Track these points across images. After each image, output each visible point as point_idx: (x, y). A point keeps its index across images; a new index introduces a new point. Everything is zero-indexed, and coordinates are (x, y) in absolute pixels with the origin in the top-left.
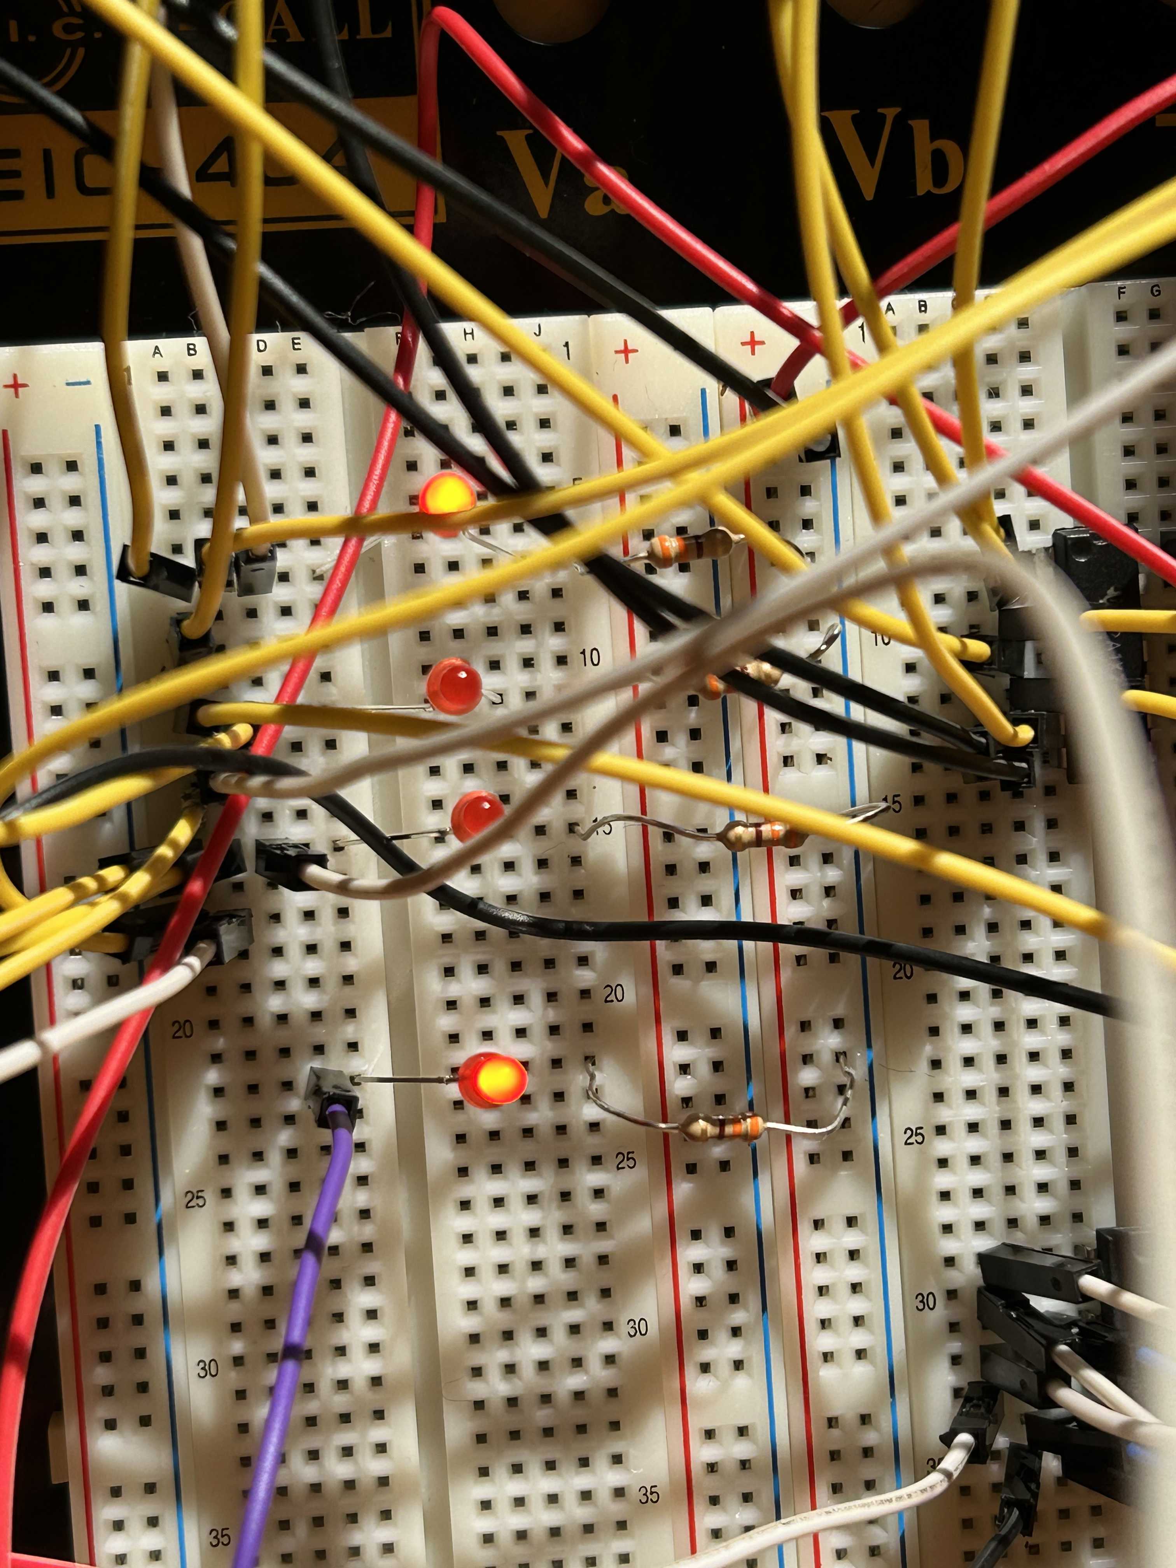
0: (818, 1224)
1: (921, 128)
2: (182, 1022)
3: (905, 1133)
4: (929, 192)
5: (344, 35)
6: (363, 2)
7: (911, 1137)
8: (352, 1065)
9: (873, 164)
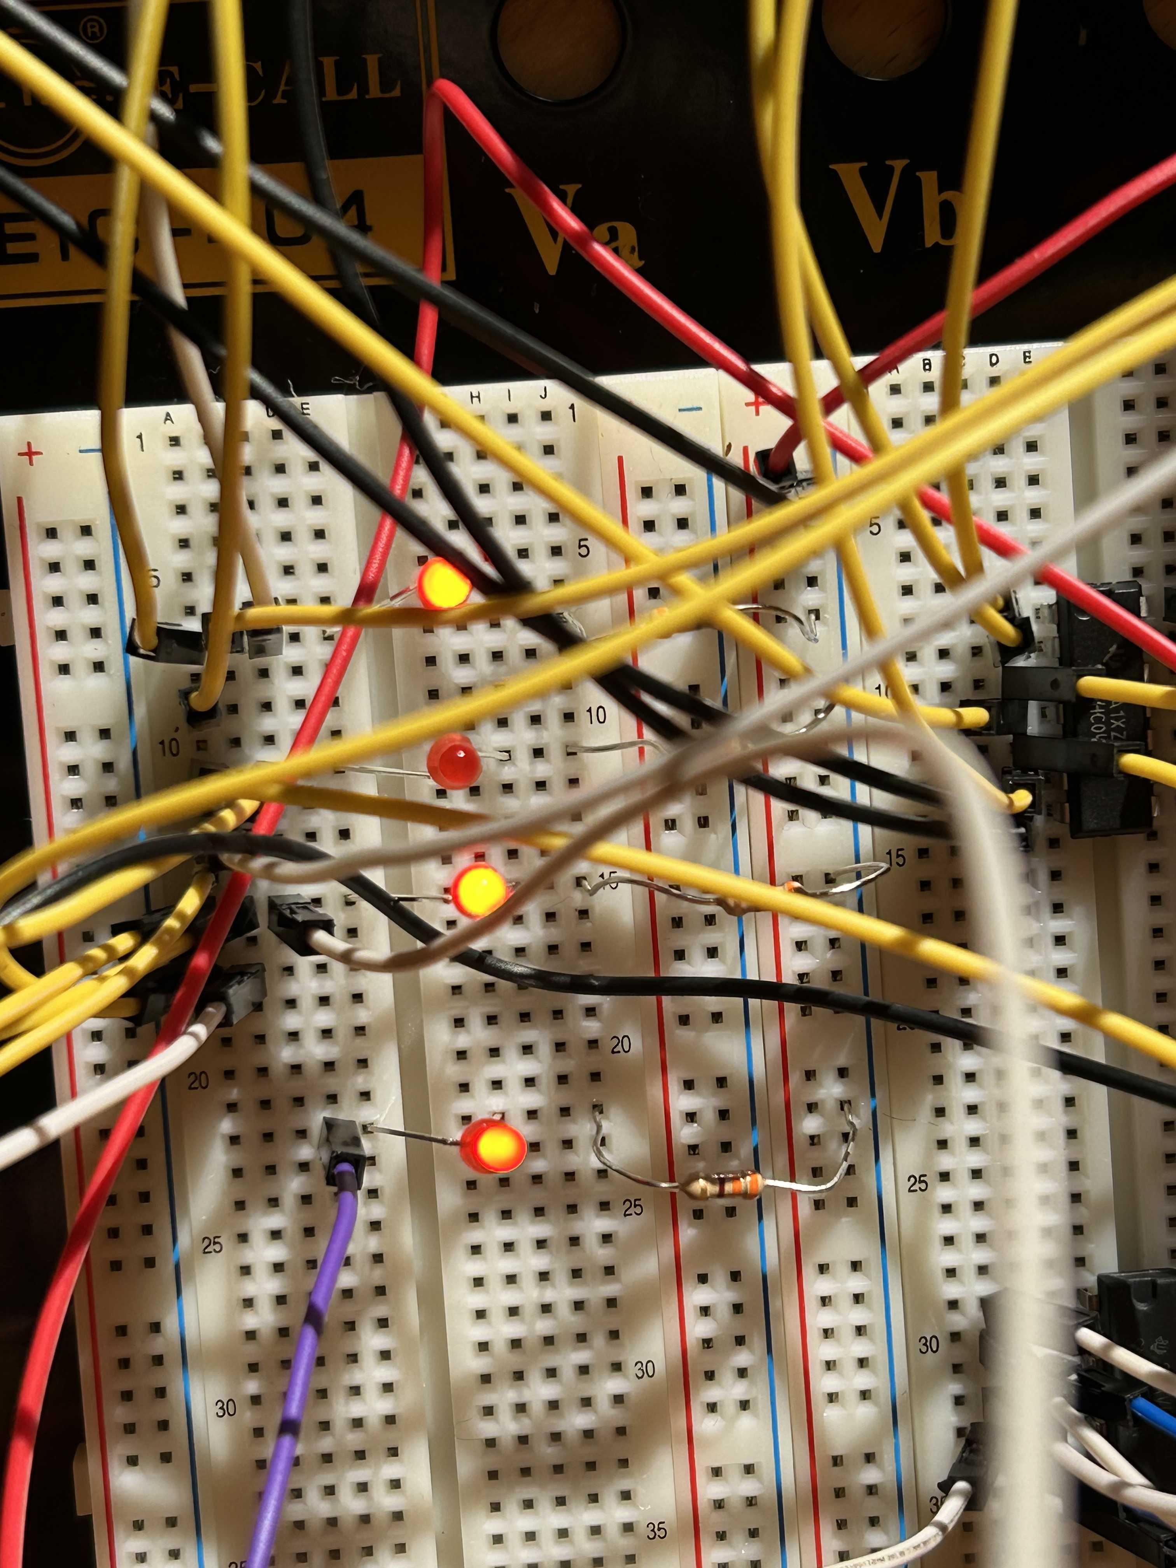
0: (823, 1269)
1: (929, 179)
2: (198, 1073)
3: (909, 1180)
4: (937, 244)
5: (353, 95)
6: (372, 61)
7: (914, 1184)
8: (364, 1114)
9: (880, 216)
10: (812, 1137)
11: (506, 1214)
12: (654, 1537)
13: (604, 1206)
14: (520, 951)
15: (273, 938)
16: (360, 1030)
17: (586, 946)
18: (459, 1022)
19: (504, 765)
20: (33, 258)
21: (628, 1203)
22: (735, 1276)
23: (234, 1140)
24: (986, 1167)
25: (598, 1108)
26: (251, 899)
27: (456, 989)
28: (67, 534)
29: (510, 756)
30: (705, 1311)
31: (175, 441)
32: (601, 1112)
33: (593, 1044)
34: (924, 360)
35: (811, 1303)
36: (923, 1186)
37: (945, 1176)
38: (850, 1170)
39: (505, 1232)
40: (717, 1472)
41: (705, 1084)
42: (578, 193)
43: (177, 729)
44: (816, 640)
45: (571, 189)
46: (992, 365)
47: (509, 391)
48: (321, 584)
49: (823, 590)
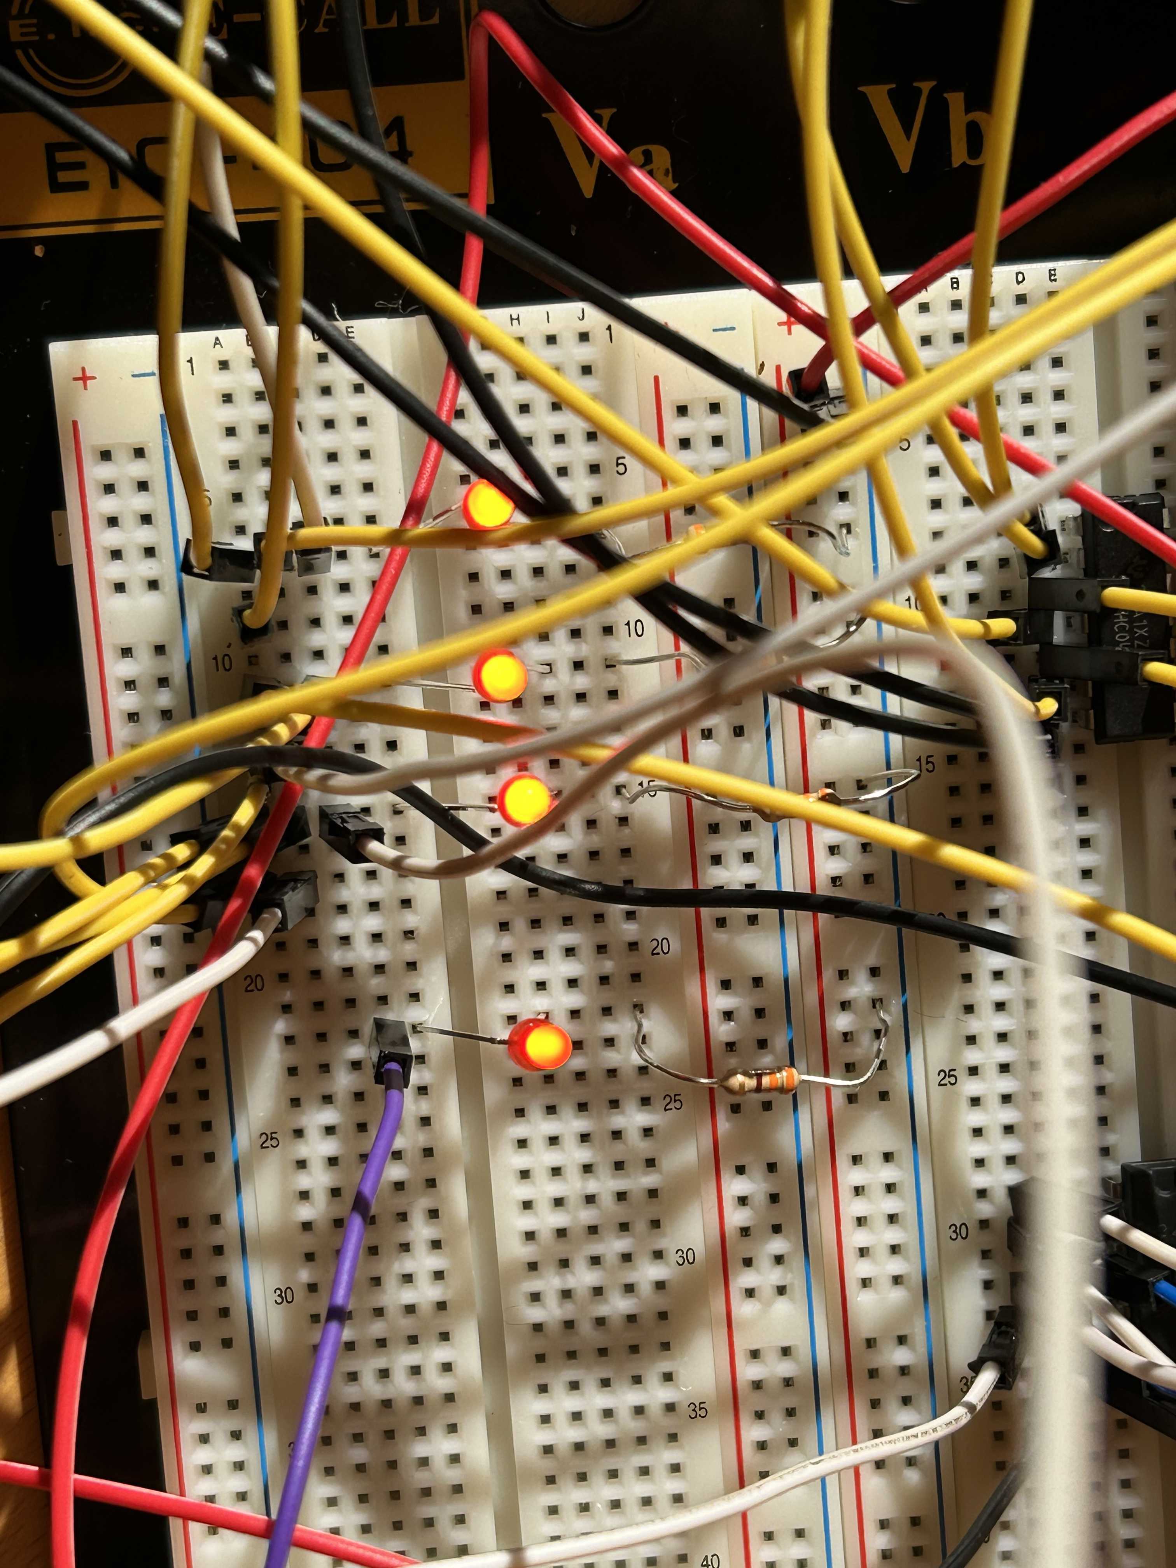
0: (856, 1160)
1: (956, 100)
2: (255, 978)
3: (939, 1075)
4: (964, 164)
7: (944, 1078)
8: (412, 1014)
9: (908, 138)
10: (845, 1034)
11: (551, 1110)
12: (696, 1417)
13: (645, 1101)
14: (562, 857)
15: (324, 845)
16: (409, 934)
17: (626, 852)
18: (504, 926)
19: (546, 677)
20: (83, 186)
21: (668, 1099)
22: (772, 1167)
23: (289, 1040)
24: (1013, 1062)
25: (639, 1007)
26: (302, 809)
27: (501, 894)
28: (122, 457)
29: (551, 669)
30: (743, 1201)
31: (224, 365)
32: (642, 1012)
33: (633, 946)
34: (952, 279)
35: (845, 1193)
36: (953, 1080)
37: (973, 1071)
38: (883, 1065)
39: (550, 1127)
40: (755, 1354)
41: (741, 983)
42: (613, 118)
43: (229, 646)
44: (848, 554)
45: (607, 113)
46: (1018, 283)
47: (548, 313)
48: (366, 503)
49: (854, 504)
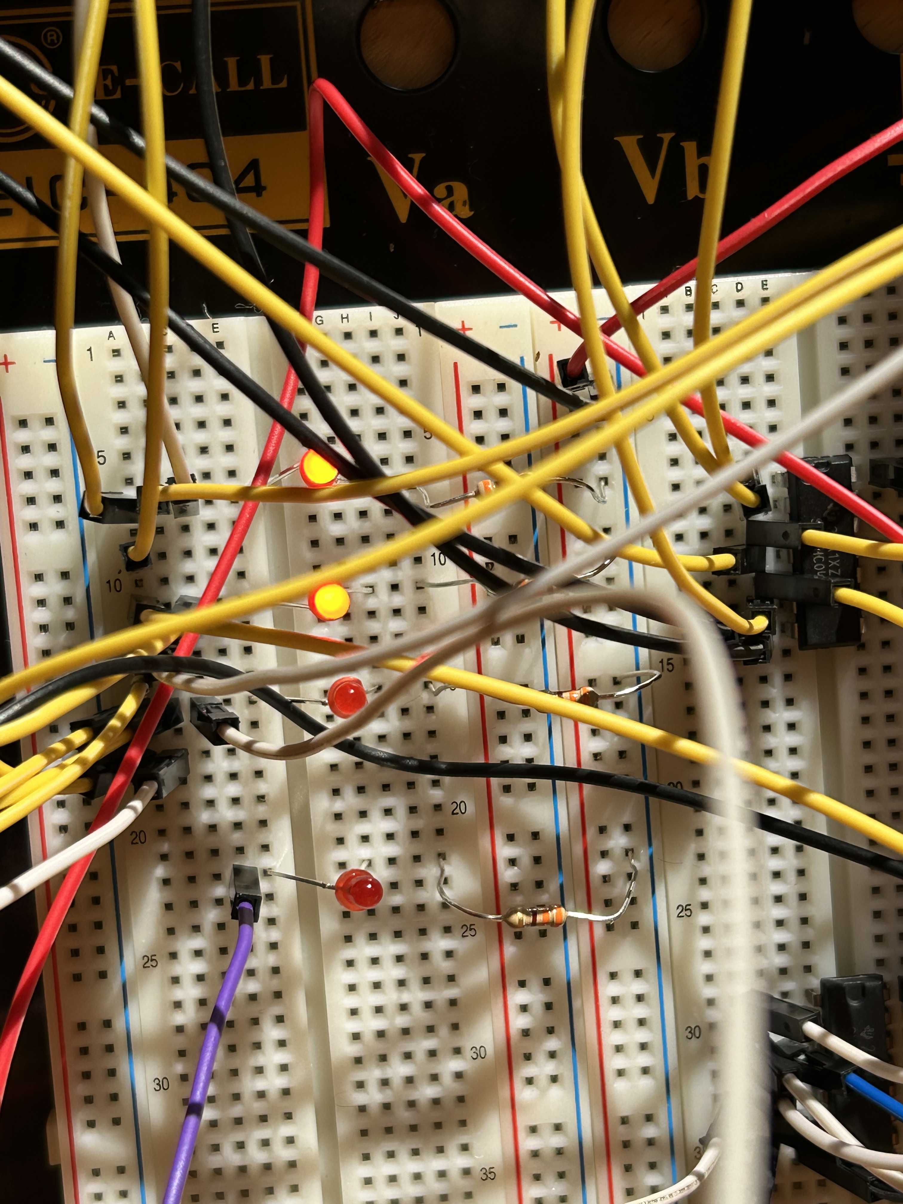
0: (613, 976)
1: (690, 148)
2: (138, 832)
3: (678, 909)
4: (697, 198)
5: (251, 86)
6: (265, 60)
7: (682, 911)
8: (264, 862)
9: (653, 177)
10: (604, 877)
11: (373, 937)
12: (486, 1179)
13: (447, 930)
14: (382, 738)
15: (194, 730)
16: (261, 798)
17: (432, 734)
18: (336, 792)
19: (369, 597)
20: (7, 212)
21: (465, 928)
22: (547, 982)
23: (166, 882)
25: (442, 856)
26: (176, 701)
27: (334, 767)
28: (35, 424)
29: (373, 590)
30: (524, 1008)
31: (117, 353)
32: (444, 859)
33: (438, 807)
34: (686, 287)
35: (604, 1002)
36: (688, 913)
37: (705, 906)
38: (633, 901)
39: (371, 950)
40: (533, 1130)
41: (523, 837)
42: (422, 161)
43: (120, 572)
44: (604, 502)
45: (417, 157)
46: (738, 291)
47: (370, 313)
48: (228, 461)
49: (610, 463)
